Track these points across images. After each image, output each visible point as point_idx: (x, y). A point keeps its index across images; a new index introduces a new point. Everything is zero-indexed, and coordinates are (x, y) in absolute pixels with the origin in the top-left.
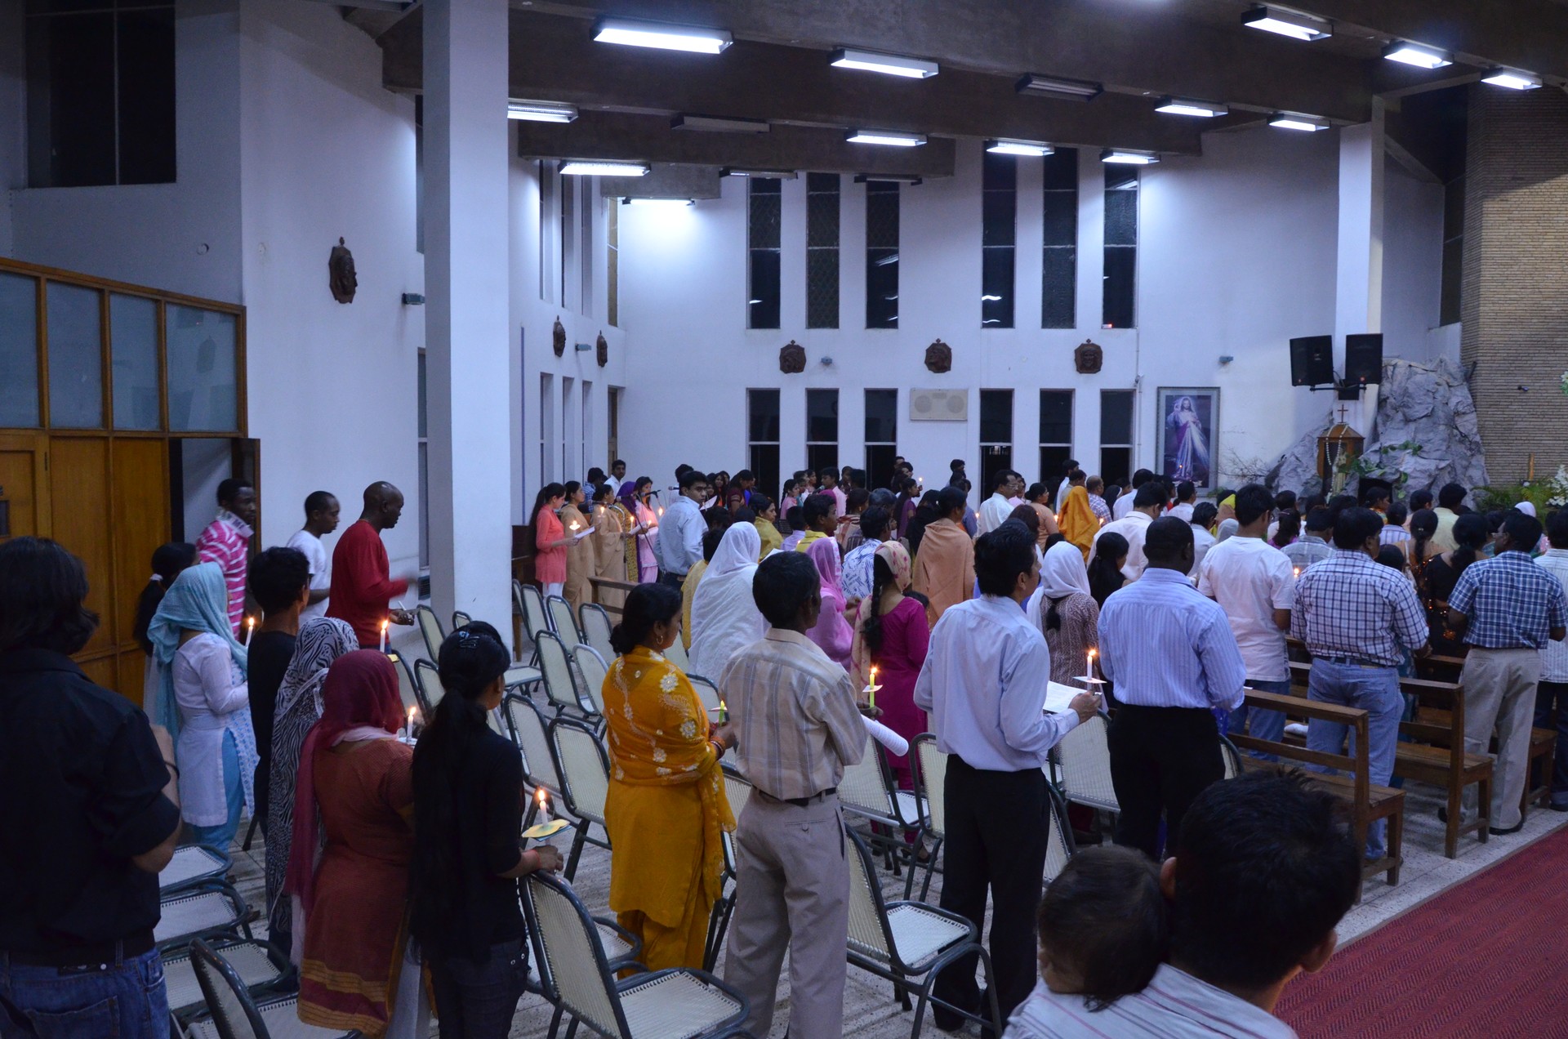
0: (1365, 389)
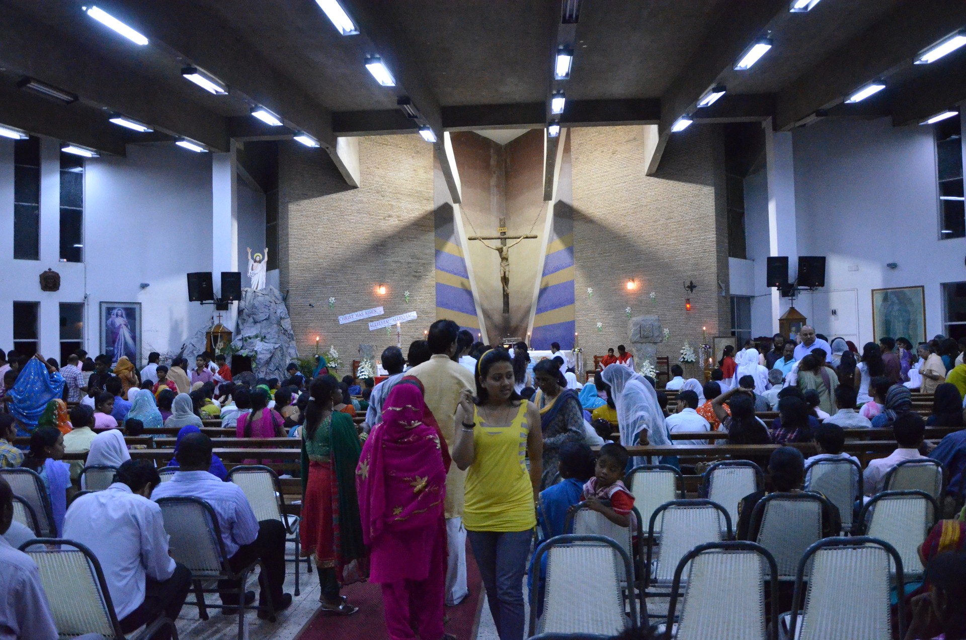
0: (232, 303)
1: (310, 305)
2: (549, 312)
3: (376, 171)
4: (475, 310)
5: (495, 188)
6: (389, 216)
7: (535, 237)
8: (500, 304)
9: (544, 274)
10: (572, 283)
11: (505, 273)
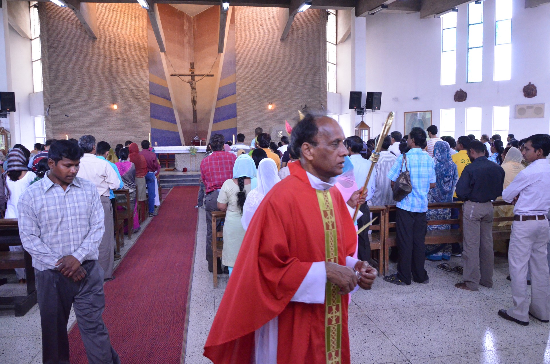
0: (9, 114)
1: (66, 116)
2: (221, 122)
3: (108, 28)
4: (175, 120)
5: (187, 45)
6: (118, 59)
7: (213, 76)
8: (190, 117)
9: (218, 99)
10: (235, 104)
11: (194, 98)
